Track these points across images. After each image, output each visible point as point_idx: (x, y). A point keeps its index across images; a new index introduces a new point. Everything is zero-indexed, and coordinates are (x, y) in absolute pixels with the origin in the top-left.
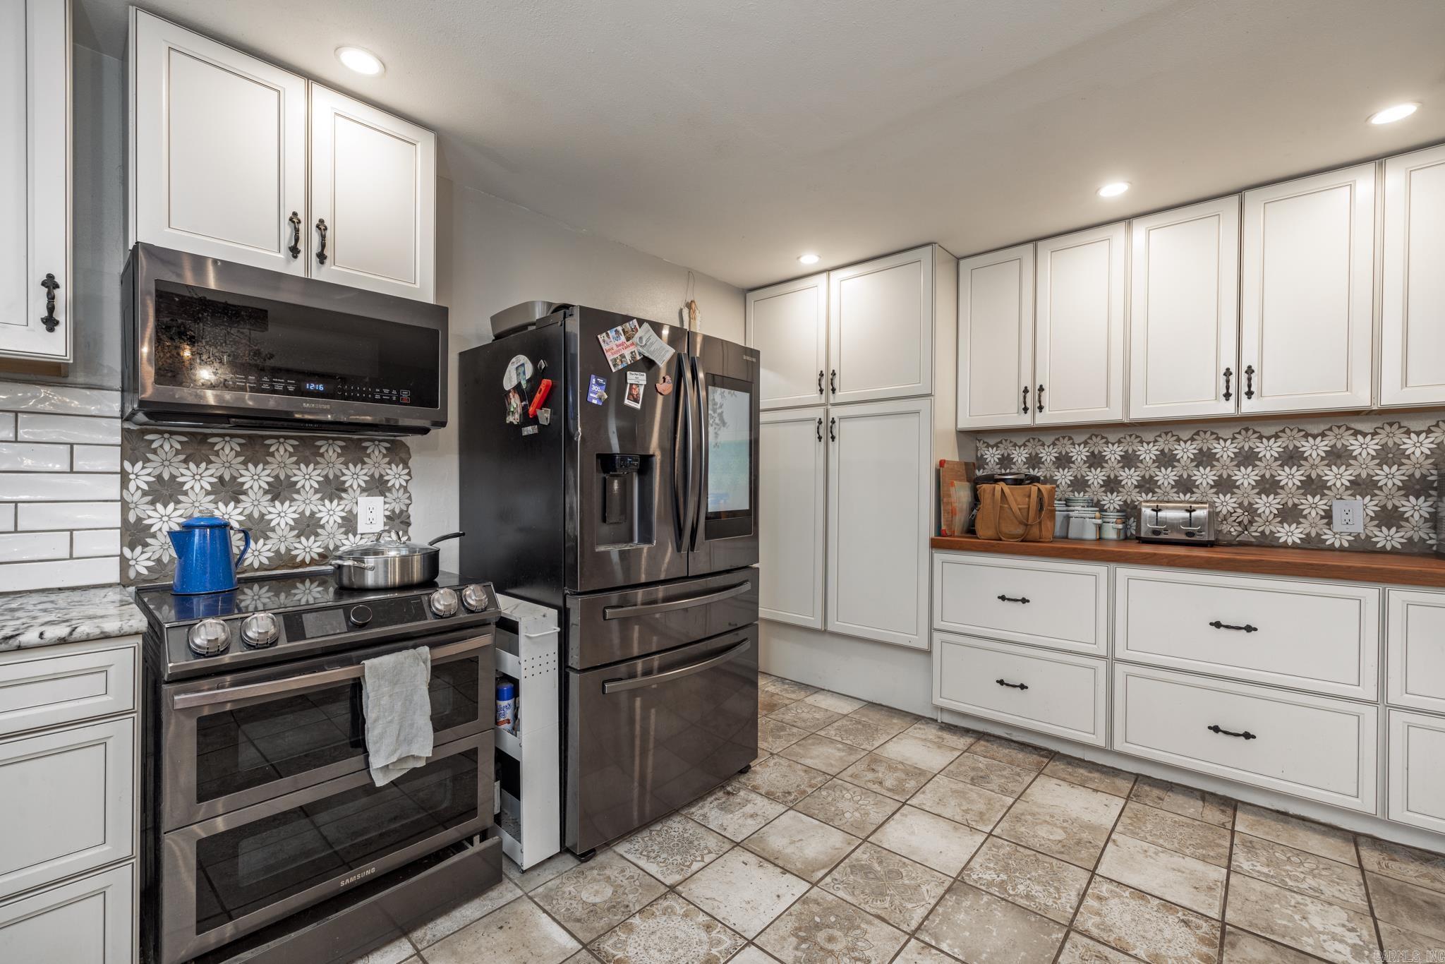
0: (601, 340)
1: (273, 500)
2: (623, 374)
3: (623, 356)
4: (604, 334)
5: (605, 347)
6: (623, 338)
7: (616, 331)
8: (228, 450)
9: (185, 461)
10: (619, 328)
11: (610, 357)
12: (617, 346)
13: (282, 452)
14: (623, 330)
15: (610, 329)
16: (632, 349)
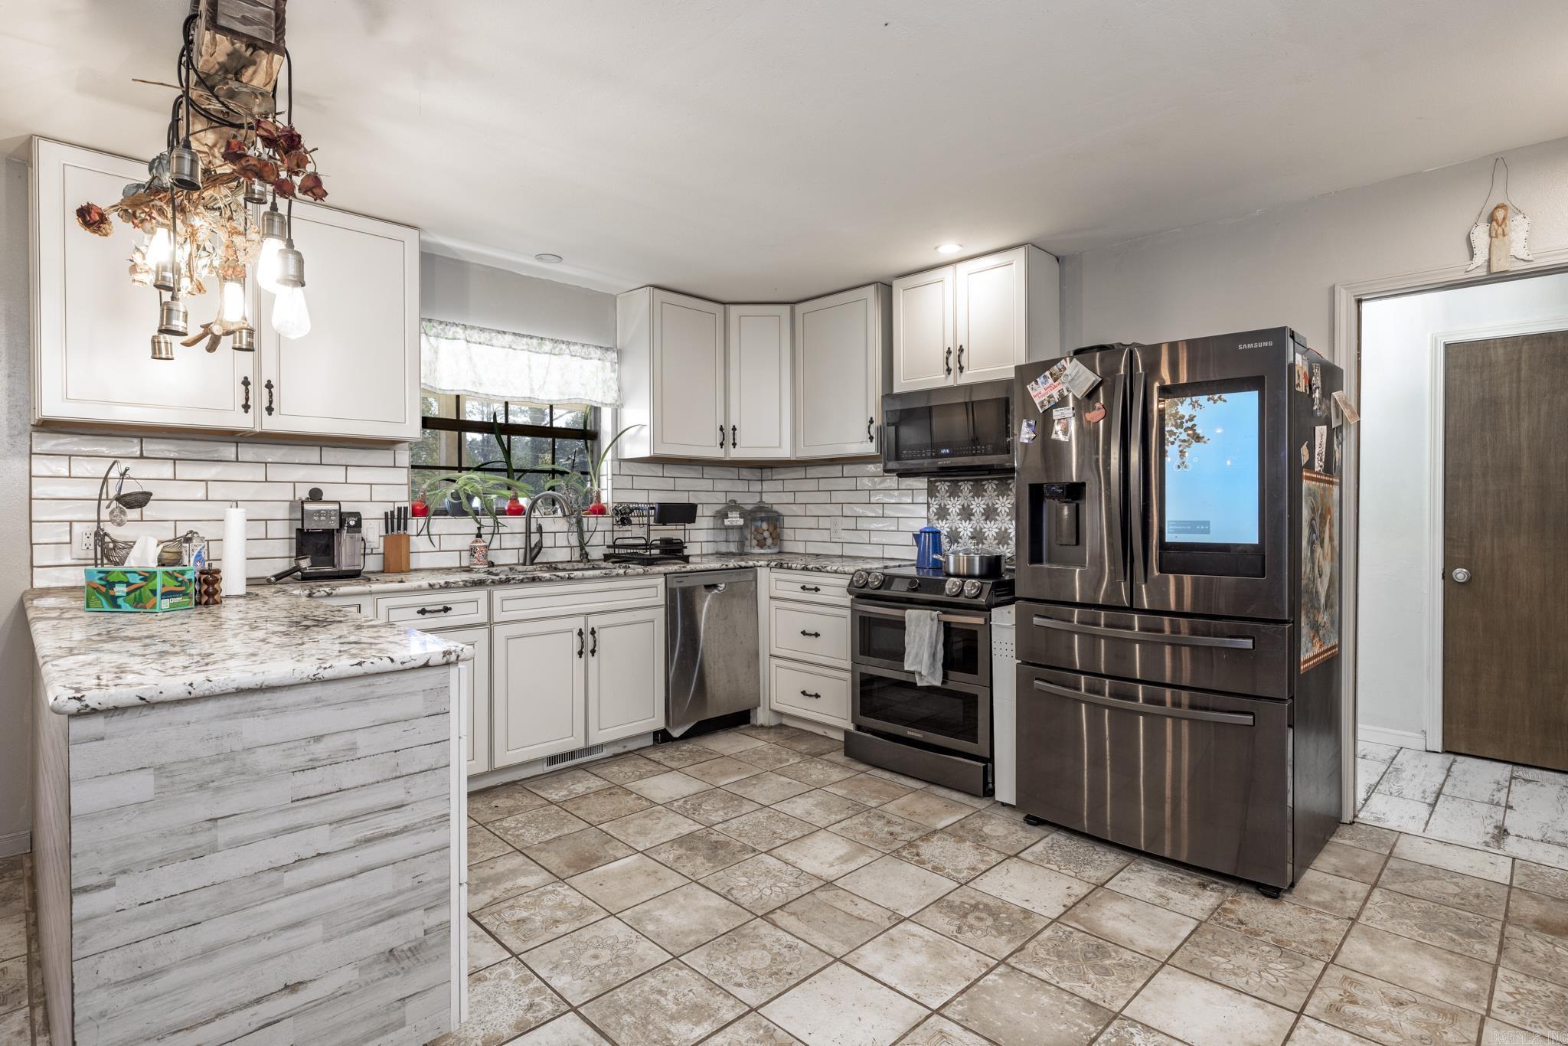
0: (1029, 389)
1: (986, 520)
2: (1048, 413)
3: (1051, 397)
4: (1033, 383)
5: (1033, 393)
6: (1051, 381)
7: (1045, 377)
8: (966, 488)
9: (949, 497)
10: (1047, 373)
11: (1037, 401)
12: (1045, 389)
13: (990, 487)
14: (1051, 374)
15: (1039, 376)
16: (1059, 388)
